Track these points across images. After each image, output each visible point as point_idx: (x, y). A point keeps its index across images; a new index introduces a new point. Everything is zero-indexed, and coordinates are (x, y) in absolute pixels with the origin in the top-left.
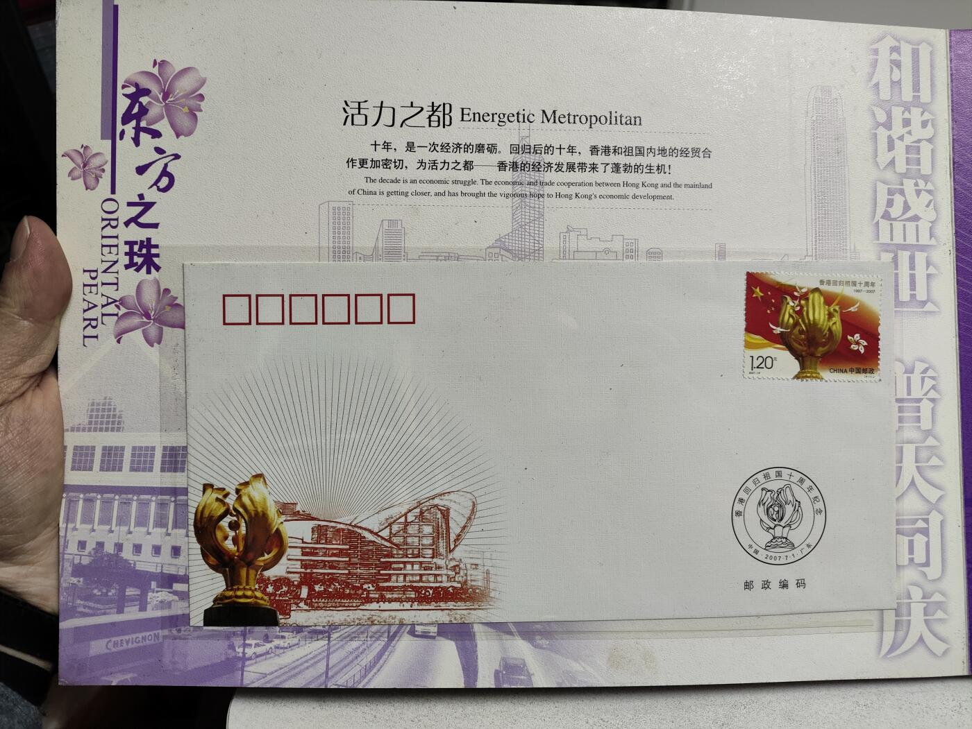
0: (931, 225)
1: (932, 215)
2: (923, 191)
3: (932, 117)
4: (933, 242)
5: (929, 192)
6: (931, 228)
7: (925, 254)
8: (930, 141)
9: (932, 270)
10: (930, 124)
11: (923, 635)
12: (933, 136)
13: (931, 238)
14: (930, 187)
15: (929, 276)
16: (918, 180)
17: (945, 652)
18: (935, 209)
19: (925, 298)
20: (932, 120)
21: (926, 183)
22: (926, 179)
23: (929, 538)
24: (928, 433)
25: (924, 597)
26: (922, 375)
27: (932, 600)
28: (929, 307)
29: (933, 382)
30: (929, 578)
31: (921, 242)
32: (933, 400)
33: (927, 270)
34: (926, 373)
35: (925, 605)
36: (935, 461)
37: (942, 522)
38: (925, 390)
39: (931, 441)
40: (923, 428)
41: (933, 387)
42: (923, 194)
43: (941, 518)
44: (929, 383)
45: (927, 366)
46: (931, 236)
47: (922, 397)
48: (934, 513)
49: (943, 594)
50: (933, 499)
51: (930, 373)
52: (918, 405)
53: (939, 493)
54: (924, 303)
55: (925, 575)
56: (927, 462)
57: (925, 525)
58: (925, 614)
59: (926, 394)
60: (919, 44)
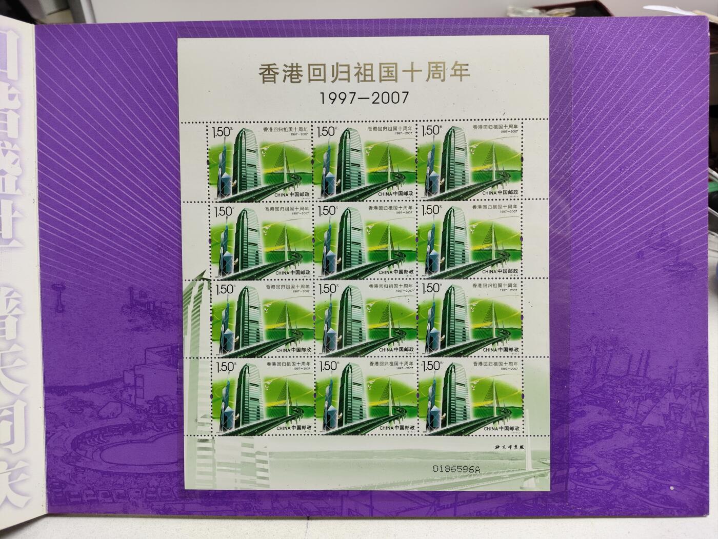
0: (16, 178)
1: (17, 170)
2: (9, 152)
3: (19, 93)
4: (19, 192)
5: (16, 152)
6: (17, 182)
7: (11, 202)
8: (16, 111)
9: (16, 214)
10: (16, 98)
11: (8, 496)
12: (20, 108)
13: (16, 189)
14: (16, 148)
15: (14, 219)
16: (5, 142)
17: (27, 504)
18: (21, 166)
19: (10, 237)
20: (19, 94)
21: (13, 145)
22: (12, 141)
23: (13, 422)
24: (13, 342)
25: (9, 468)
26: (7, 297)
27: (16, 467)
28: (14, 243)
29: (17, 302)
30: (14, 451)
31: (7, 192)
32: (17, 316)
33: (12, 214)
34: (10, 296)
35: (10, 473)
36: (19, 362)
37: (25, 408)
38: (10, 308)
39: (15, 348)
40: (7, 339)
41: (18, 306)
42: (10, 154)
43: (25, 404)
44: (13, 303)
45: (12, 289)
46: (17, 187)
47: (7, 314)
48: (18, 401)
49: (25, 461)
50: (17, 392)
51: (15, 295)
52: (3, 321)
53: (23, 386)
54: (9, 241)
55: (10, 450)
56: (12, 364)
57: (10, 413)
58: (10, 480)
59: (10, 312)
60: (6, 31)
